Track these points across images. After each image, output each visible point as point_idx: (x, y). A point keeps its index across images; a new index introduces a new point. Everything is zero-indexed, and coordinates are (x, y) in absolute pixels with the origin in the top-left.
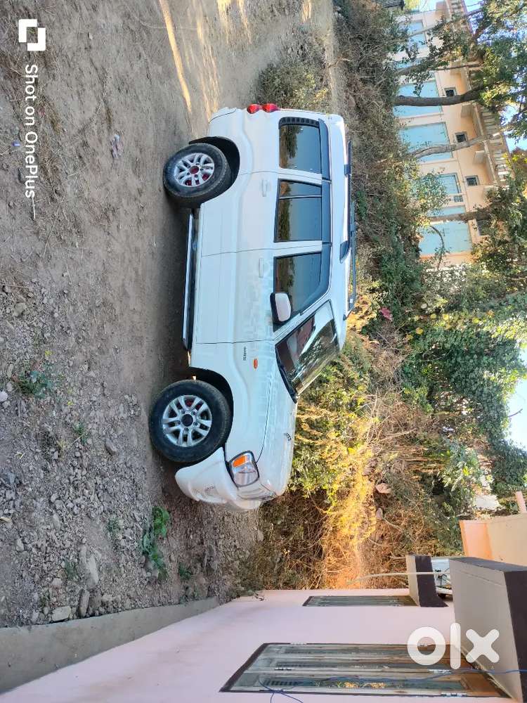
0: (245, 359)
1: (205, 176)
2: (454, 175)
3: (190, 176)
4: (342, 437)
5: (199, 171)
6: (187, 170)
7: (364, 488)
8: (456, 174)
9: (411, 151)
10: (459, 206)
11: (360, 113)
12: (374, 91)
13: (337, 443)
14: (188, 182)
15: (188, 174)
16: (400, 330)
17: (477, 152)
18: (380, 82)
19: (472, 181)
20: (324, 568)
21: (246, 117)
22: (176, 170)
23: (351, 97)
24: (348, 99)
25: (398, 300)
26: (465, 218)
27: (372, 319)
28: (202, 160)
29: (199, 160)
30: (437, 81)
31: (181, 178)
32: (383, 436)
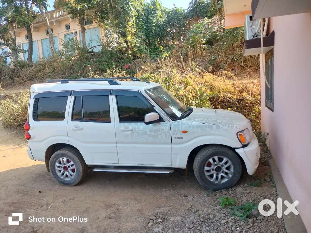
0: (182, 138)
1: (68, 161)
2: (65, 35)
3: (70, 171)
4: (182, 89)
5: (66, 165)
6: (66, 173)
7: (209, 77)
8: (65, 34)
9: (51, 55)
10: (79, 33)
11: (34, 79)
12: (24, 72)
13: (185, 91)
14: (73, 171)
15: (68, 172)
16: (134, 60)
17: (54, 25)
18: (20, 69)
19: (68, 27)
20: (249, 98)
21: (33, 140)
22: (66, 179)
23: (26, 83)
24: (26, 84)
25: (121, 61)
26: (84, 30)
27: (126, 73)
28: (59, 165)
29: (59, 167)
30: (23, 43)
31: (71, 175)
32: (183, 68)
